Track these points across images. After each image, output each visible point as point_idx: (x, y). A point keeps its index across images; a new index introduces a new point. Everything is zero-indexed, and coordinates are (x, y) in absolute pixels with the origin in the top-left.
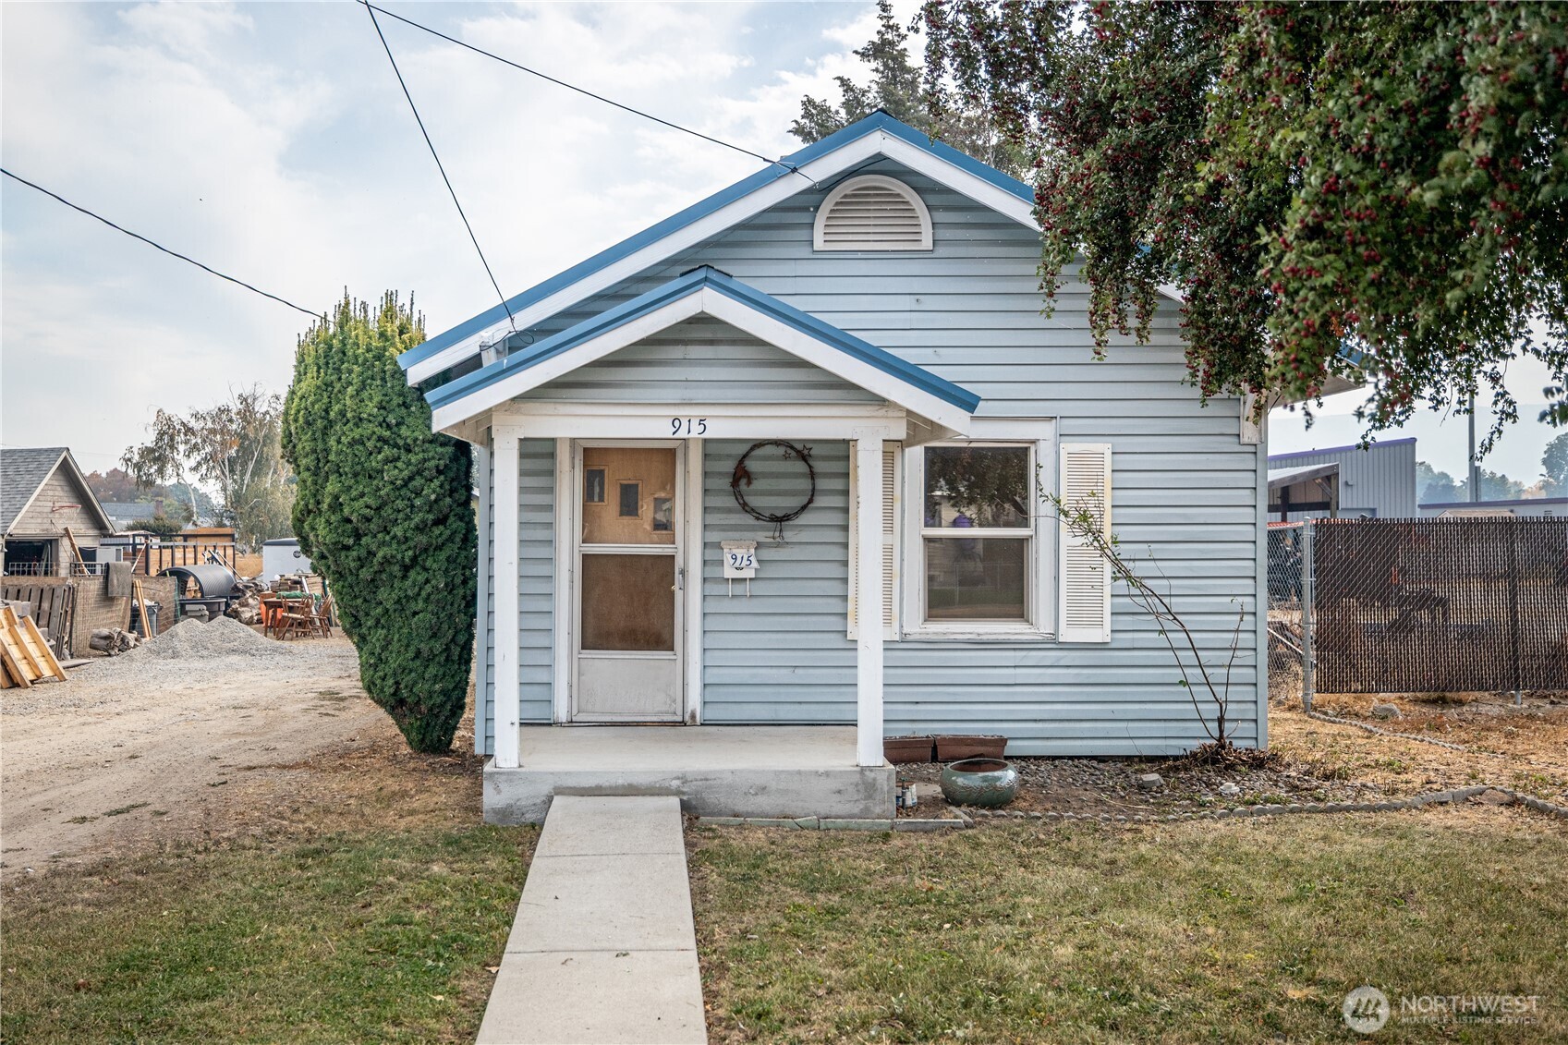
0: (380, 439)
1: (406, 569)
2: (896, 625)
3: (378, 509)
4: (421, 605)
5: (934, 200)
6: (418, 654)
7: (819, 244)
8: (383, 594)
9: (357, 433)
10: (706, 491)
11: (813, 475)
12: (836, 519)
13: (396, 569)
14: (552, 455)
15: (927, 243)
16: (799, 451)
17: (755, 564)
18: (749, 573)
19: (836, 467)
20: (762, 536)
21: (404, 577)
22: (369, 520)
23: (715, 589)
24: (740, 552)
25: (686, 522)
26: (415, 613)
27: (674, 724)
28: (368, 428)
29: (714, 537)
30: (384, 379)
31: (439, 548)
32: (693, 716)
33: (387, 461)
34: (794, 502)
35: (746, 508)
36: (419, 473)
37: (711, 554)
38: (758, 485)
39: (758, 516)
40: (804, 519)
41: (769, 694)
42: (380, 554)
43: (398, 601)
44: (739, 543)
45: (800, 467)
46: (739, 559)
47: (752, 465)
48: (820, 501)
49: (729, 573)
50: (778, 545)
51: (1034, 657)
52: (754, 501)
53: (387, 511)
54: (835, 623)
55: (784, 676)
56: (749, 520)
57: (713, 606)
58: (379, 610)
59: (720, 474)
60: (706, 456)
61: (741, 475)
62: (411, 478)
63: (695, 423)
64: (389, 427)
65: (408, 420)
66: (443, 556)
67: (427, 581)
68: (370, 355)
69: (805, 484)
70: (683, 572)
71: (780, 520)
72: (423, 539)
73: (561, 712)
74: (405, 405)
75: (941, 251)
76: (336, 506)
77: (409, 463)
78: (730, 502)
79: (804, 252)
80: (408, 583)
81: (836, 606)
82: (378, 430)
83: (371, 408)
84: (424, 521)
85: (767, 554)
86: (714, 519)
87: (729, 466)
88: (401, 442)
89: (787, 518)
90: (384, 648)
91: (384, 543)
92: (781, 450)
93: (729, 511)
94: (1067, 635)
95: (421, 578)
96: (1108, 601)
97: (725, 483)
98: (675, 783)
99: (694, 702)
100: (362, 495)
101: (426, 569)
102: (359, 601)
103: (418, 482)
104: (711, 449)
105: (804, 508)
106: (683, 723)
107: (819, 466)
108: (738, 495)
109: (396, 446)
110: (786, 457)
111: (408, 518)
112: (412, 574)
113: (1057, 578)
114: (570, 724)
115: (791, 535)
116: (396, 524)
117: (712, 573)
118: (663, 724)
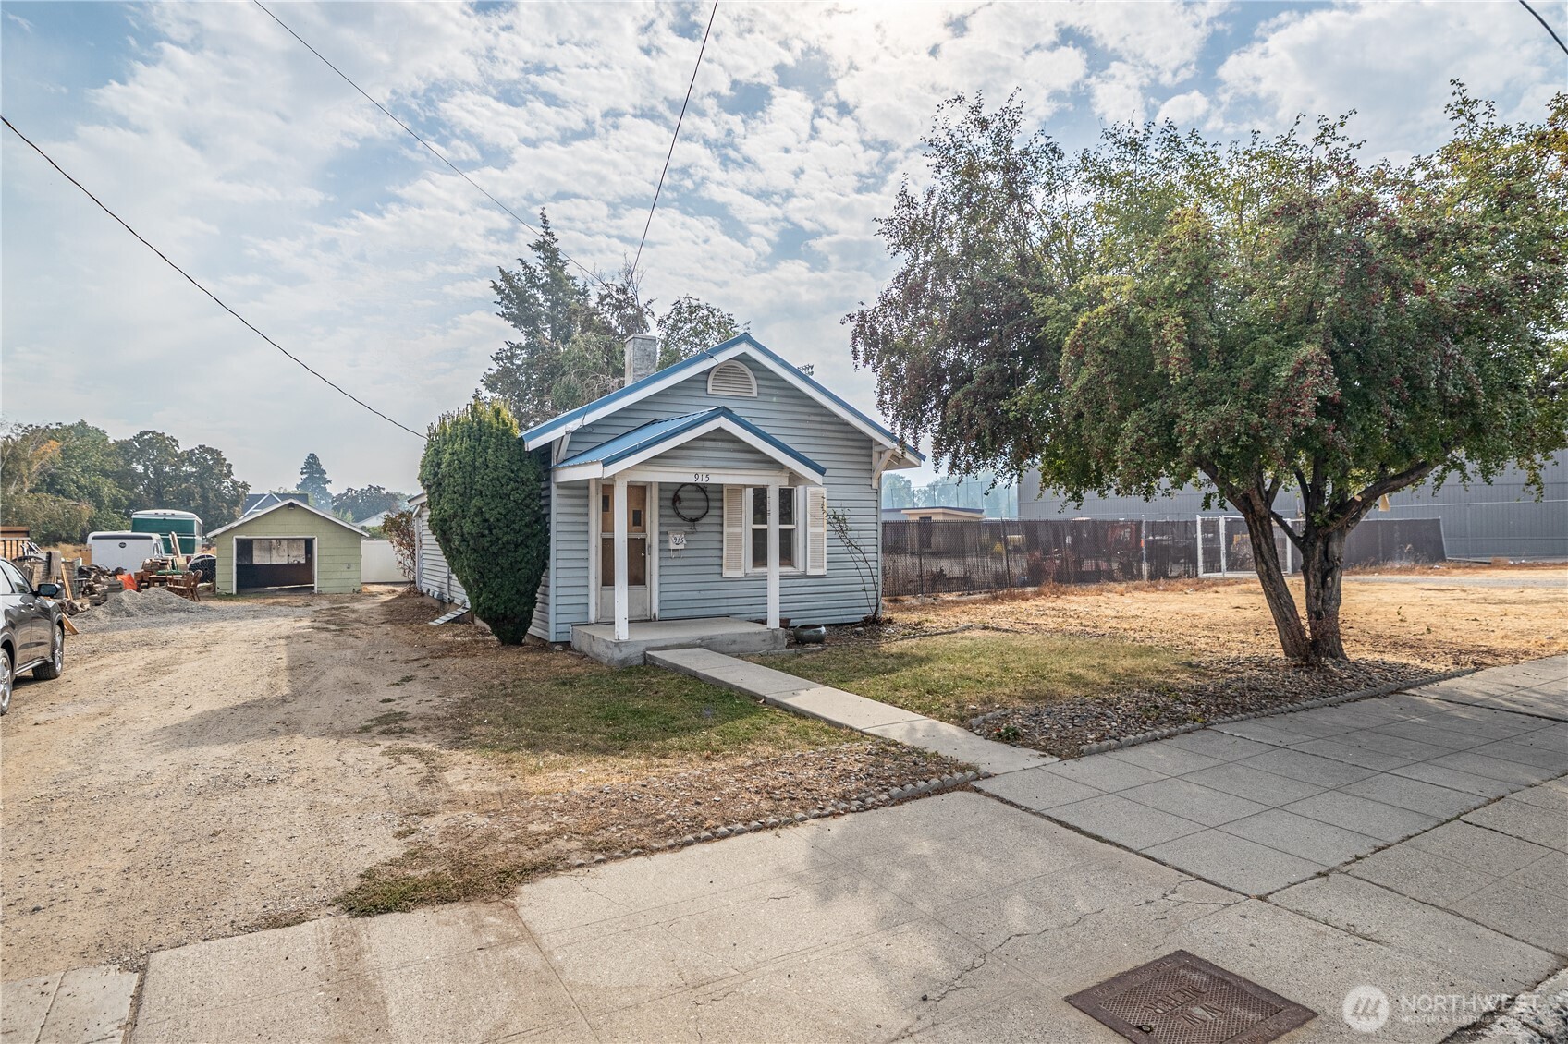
0: (509, 478)
1: (517, 546)
2: (743, 569)
3: (505, 516)
4: (524, 565)
5: (760, 374)
6: (518, 591)
7: (710, 391)
8: (501, 560)
10: (660, 507)
11: (708, 500)
12: (718, 520)
14: (588, 488)
15: (755, 394)
16: (702, 488)
17: (685, 542)
18: (682, 546)
19: (717, 496)
20: (686, 529)
21: (516, 551)
22: (498, 520)
23: (665, 554)
24: (678, 536)
25: (651, 522)
27: (646, 621)
28: (501, 473)
29: (664, 529)
30: (508, 447)
31: (535, 535)
32: (655, 617)
33: (513, 490)
34: (700, 512)
35: (679, 515)
36: (528, 496)
37: (664, 538)
38: (684, 504)
39: (684, 519)
40: (704, 520)
41: (689, 604)
42: (503, 539)
43: (511, 564)
44: (676, 532)
45: (702, 496)
46: (677, 541)
47: (681, 494)
48: (711, 512)
49: (672, 546)
50: (693, 533)
51: (798, 582)
52: (683, 512)
53: (509, 517)
54: (717, 569)
55: (696, 595)
56: (679, 521)
57: (664, 563)
58: (498, 568)
59: (666, 499)
60: (660, 490)
61: (676, 499)
62: (525, 499)
63: (704, 476)
64: (513, 472)
65: (522, 468)
67: (528, 553)
68: (500, 433)
69: (704, 504)
70: (650, 546)
71: (694, 520)
72: (528, 531)
73: (592, 618)
74: (521, 461)
75: (760, 398)
76: (480, 512)
77: (524, 491)
78: (671, 512)
79: (703, 394)
80: (518, 553)
81: (717, 561)
82: (509, 473)
83: (503, 461)
84: (530, 522)
85: (691, 537)
86: (665, 520)
87: (671, 495)
88: (519, 480)
89: (697, 520)
90: (499, 589)
91: (507, 533)
92: (694, 488)
93: (670, 516)
94: (811, 572)
95: (525, 551)
96: (825, 556)
97: (669, 503)
99: (656, 609)
100: (496, 507)
101: (527, 547)
103: (528, 501)
104: (663, 487)
105: (704, 515)
106: (650, 620)
107: (710, 496)
108: (675, 509)
109: (516, 481)
110: (697, 491)
111: (521, 519)
112: (520, 549)
113: (806, 547)
114: (597, 623)
115: (699, 528)
116: (514, 522)
117: (665, 546)
118: (641, 621)
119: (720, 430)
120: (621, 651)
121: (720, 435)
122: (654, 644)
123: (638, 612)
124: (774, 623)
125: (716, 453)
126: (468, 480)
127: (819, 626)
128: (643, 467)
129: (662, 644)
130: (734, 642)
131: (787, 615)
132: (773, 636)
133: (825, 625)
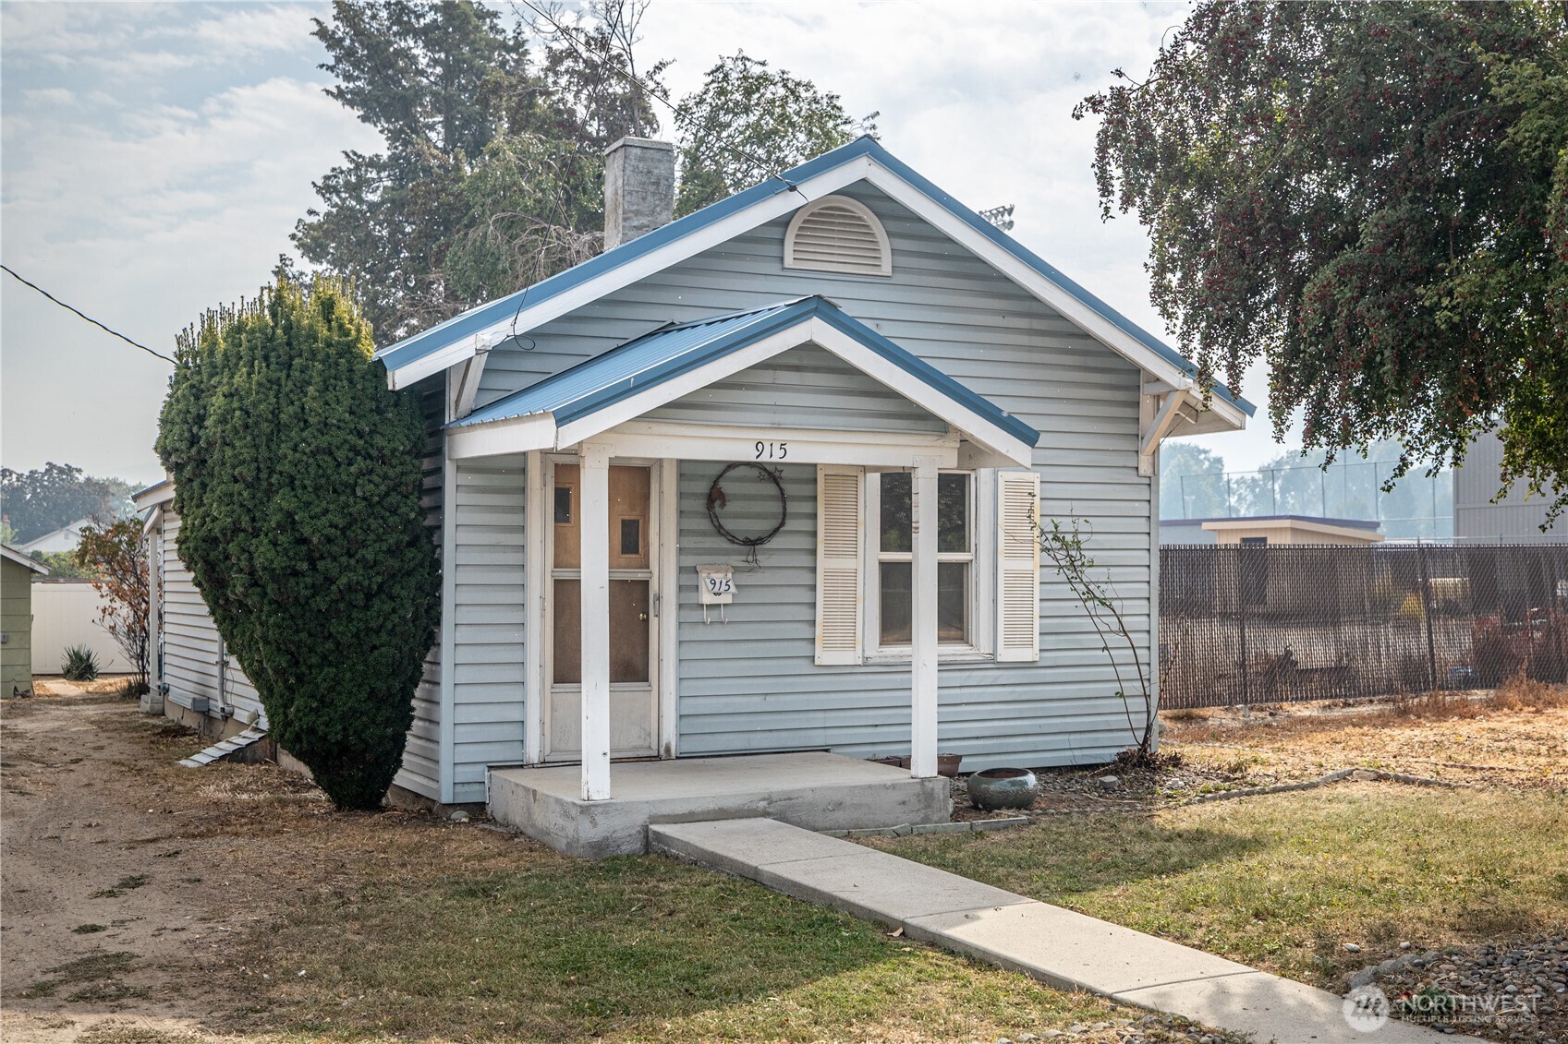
0: (353, 449)
1: (369, 596)
2: (859, 648)
3: (343, 531)
4: (384, 637)
5: (893, 226)
6: (372, 694)
7: (789, 261)
8: (335, 627)
9: (323, 441)
10: (681, 513)
11: (783, 498)
12: (804, 543)
13: (359, 599)
14: (523, 471)
15: (886, 268)
16: (770, 474)
17: (733, 589)
18: (726, 599)
19: (805, 490)
20: (737, 560)
21: (367, 608)
22: (329, 540)
23: (694, 616)
24: (718, 577)
25: (661, 545)
26: (374, 648)
27: (650, 759)
28: (335, 437)
29: (689, 561)
30: (351, 381)
31: (409, 574)
32: (668, 750)
33: (361, 474)
34: (765, 526)
35: (720, 531)
36: (395, 488)
37: (688, 580)
38: (732, 507)
39: (732, 538)
40: (775, 543)
41: (742, 723)
42: (344, 580)
43: (356, 635)
44: (714, 567)
45: (770, 489)
46: (716, 587)
47: (726, 486)
48: (791, 525)
49: (707, 598)
50: (751, 570)
51: (976, 677)
52: (729, 525)
53: (353, 533)
54: (803, 649)
55: (756, 704)
56: (722, 543)
57: (689, 634)
58: (330, 645)
59: (694, 495)
60: (682, 476)
61: (715, 497)
62: (387, 494)
63: (776, 447)
64: (360, 435)
65: (382, 428)
66: (413, 582)
67: (394, 611)
68: (332, 351)
69: (775, 507)
70: (658, 598)
71: (753, 543)
72: (395, 563)
73: (533, 752)
74: (379, 411)
75: (900, 278)
76: (289, 521)
77: (385, 477)
78: (704, 524)
79: (774, 268)
80: (373, 612)
81: (804, 631)
82: (353, 439)
83: (341, 412)
84: (398, 544)
85: (746, 579)
86: (690, 542)
87: (703, 487)
88: (374, 453)
89: (760, 541)
90: (331, 689)
91: (348, 568)
92: (755, 472)
93: (703, 534)
94: (1005, 655)
95: (387, 607)
96: (1037, 622)
97: (700, 505)
98: (763, 804)
99: (670, 734)
100: (326, 512)
101: (392, 598)
102: (303, 635)
103: (394, 499)
104: (686, 469)
105: (776, 530)
106: (658, 758)
107: (790, 489)
108: (713, 518)
109: (369, 456)
110: (760, 479)
111: (379, 539)
112: (376, 603)
113: (995, 601)
114: (544, 764)
115: (763, 560)
116: (363, 544)
117: (689, 598)
118: (639, 759)
119: (810, 347)
120: (595, 824)
121: (811, 358)
122: (665, 810)
123: (634, 742)
124: (925, 764)
125: (801, 395)
126: (264, 453)
127: (1023, 772)
128: (643, 426)
129: (681, 809)
130: (840, 805)
131: (954, 748)
132: (925, 793)
133: (1035, 770)
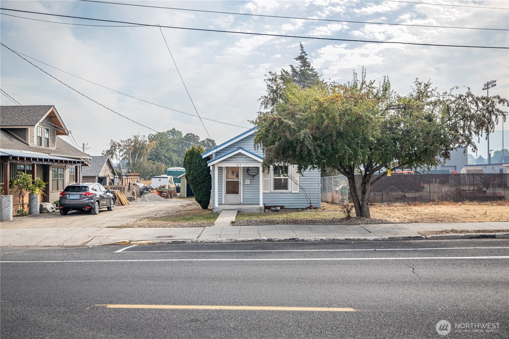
0: (199, 165)
1: (202, 183)
2: (269, 190)
3: (198, 175)
4: (204, 188)
6: (203, 195)
8: (199, 186)
9: (195, 165)
10: (243, 172)
13: (201, 183)
17: (250, 182)
18: (249, 184)
20: (251, 178)
21: (202, 184)
22: (197, 176)
23: (244, 186)
24: (248, 181)
25: (240, 176)
26: (203, 189)
28: (197, 164)
29: (244, 178)
30: (199, 157)
31: (207, 180)
32: (242, 203)
33: (200, 168)
34: (255, 174)
35: (249, 174)
36: (204, 170)
37: (244, 181)
38: (250, 171)
39: (250, 175)
40: (257, 176)
41: (252, 200)
42: (199, 181)
44: (248, 179)
45: (256, 169)
46: (248, 182)
47: (249, 169)
49: (246, 183)
50: (253, 180)
51: (288, 195)
55: (254, 197)
56: (249, 176)
57: (244, 188)
58: (198, 189)
59: (245, 170)
60: (243, 168)
61: (248, 171)
62: (203, 171)
63: (239, 165)
64: (200, 164)
65: (202, 163)
66: (207, 181)
67: (205, 185)
69: (257, 171)
70: (240, 183)
71: (253, 176)
72: (204, 179)
73: (223, 203)
74: (202, 161)
76: (192, 174)
78: (247, 174)
83: (197, 161)
84: (205, 177)
85: (252, 181)
86: (244, 176)
87: (246, 169)
89: (254, 176)
90: (199, 194)
91: (199, 179)
93: (246, 175)
94: (293, 192)
95: (204, 184)
96: (298, 187)
97: (246, 171)
98: (237, 209)
99: (242, 201)
100: (196, 173)
102: (195, 187)
103: (204, 171)
105: (257, 174)
106: (240, 204)
107: (258, 169)
108: (248, 173)
109: (201, 166)
110: (254, 168)
111: (202, 176)
112: (203, 184)
113: (292, 185)
114: (225, 204)
115: (255, 178)
116: (201, 177)
117: (244, 183)
118: (238, 204)
121: (240, 154)
122: (225, 209)
123: (237, 202)
124: (261, 205)
126: (190, 166)
129: (227, 209)
